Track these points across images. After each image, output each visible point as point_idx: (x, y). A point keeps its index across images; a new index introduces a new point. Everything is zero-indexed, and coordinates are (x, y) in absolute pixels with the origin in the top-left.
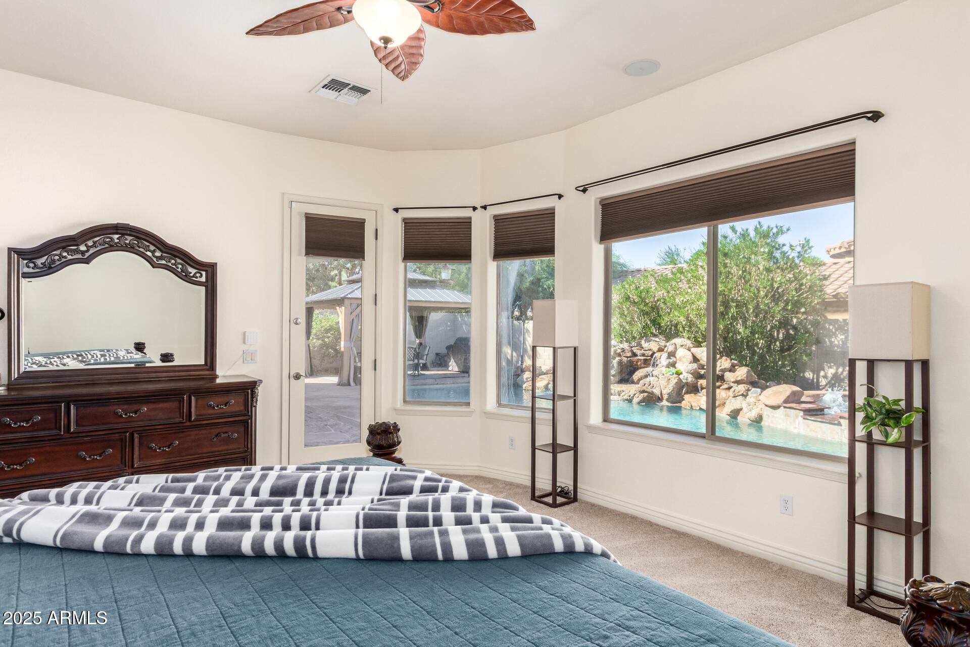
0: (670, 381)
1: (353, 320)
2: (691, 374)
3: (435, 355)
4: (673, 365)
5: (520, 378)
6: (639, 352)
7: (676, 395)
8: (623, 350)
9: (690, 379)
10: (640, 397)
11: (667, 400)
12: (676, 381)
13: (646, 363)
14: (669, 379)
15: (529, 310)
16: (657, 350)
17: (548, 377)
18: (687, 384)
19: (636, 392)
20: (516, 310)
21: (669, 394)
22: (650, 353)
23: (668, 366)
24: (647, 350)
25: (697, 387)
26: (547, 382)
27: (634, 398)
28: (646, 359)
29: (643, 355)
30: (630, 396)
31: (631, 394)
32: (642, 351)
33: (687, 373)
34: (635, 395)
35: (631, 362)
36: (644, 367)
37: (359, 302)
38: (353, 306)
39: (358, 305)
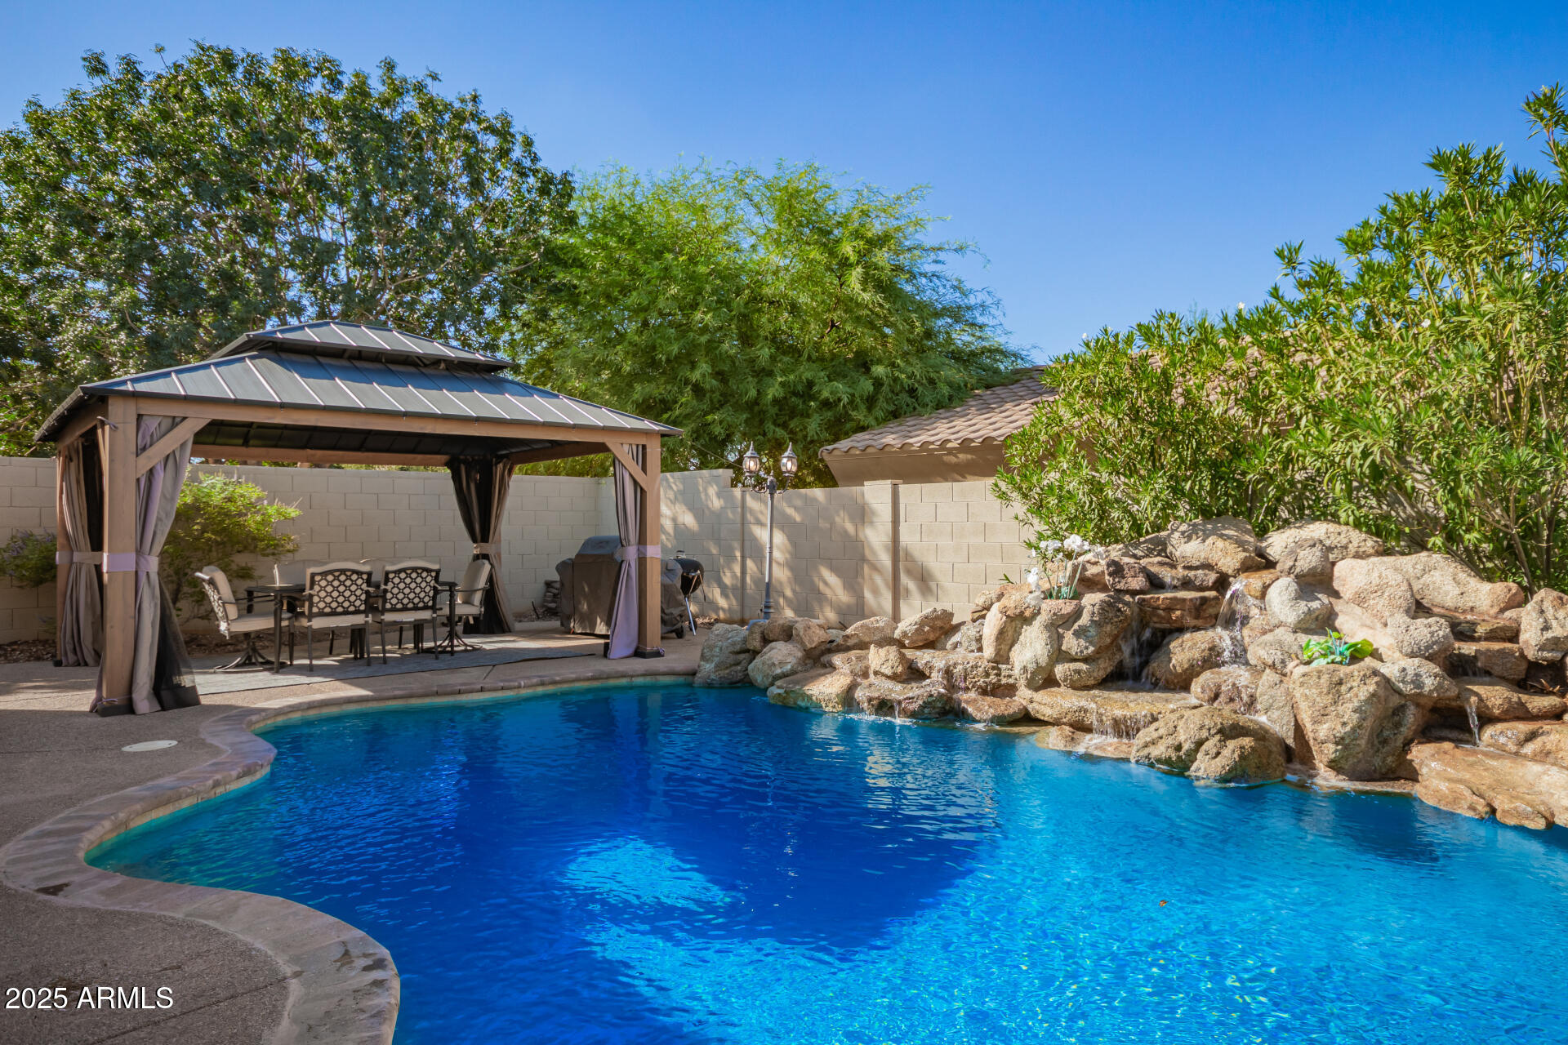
0: (1343, 688)
1: (151, 472)
2: (1430, 658)
3: (541, 586)
4: (1323, 623)
5: (758, 660)
6: (1167, 575)
7: (1370, 742)
8: (1117, 569)
9: (1430, 678)
10: (1226, 752)
11: (1334, 765)
12: (1372, 688)
13: (1206, 614)
14: (1340, 683)
15: (786, 454)
16: (1238, 565)
17: (849, 660)
18: (1416, 699)
19: (1205, 734)
20: (748, 454)
21: (1339, 741)
22: (1212, 577)
23: (1303, 627)
24: (1197, 568)
25: (1462, 715)
26: (848, 682)
27: (1199, 756)
28: (1204, 600)
29: (1186, 584)
30: (1178, 748)
31: (1185, 737)
32: (1181, 572)
33: (1412, 655)
34: (1200, 744)
35: (1145, 613)
36: (1197, 629)
37: (177, 410)
38: (151, 425)
39: (175, 422)
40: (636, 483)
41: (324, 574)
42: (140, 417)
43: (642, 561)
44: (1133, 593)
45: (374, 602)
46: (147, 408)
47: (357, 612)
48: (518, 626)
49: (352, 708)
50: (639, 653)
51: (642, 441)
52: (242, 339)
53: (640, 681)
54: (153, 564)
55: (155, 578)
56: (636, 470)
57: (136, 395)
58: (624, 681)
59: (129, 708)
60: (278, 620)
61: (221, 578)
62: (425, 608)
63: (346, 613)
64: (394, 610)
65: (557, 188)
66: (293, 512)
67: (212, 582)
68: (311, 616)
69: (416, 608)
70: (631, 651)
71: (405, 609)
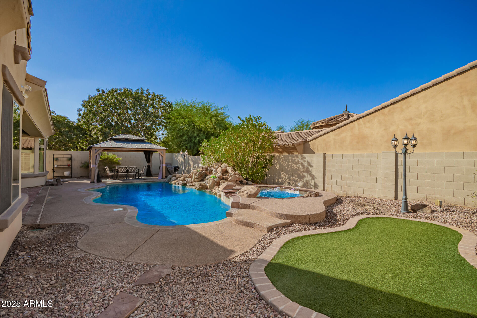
1: (97, 155)
4: (216, 174)
7: (213, 186)
23: (214, 175)
37: (99, 148)
38: (97, 150)
39: (99, 150)
40: (162, 156)
41: (120, 167)
42: (95, 149)
43: (163, 166)
44: (204, 171)
45: (127, 171)
46: (96, 148)
47: (125, 172)
48: (154, 176)
49: (120, 183)
50: (162, 179)
51: (163, 150)
52: (110, 138)
53: (159, 182)
54: (97, 166)
55: (97, 167)
56: (162, 154)
57: (95, 147)
58: (157, 182)
59: (94, 182)
60: (114, 174)
61: (107, 168)
62: (135, 172)
63: (123, 172)
64: (130, 172)
65: (170, 105)
66: (121, 159)
67: (106, 168)
68: (119, 173)
69: (133, 172)
70: (161, 178)
71: (132, 172)
